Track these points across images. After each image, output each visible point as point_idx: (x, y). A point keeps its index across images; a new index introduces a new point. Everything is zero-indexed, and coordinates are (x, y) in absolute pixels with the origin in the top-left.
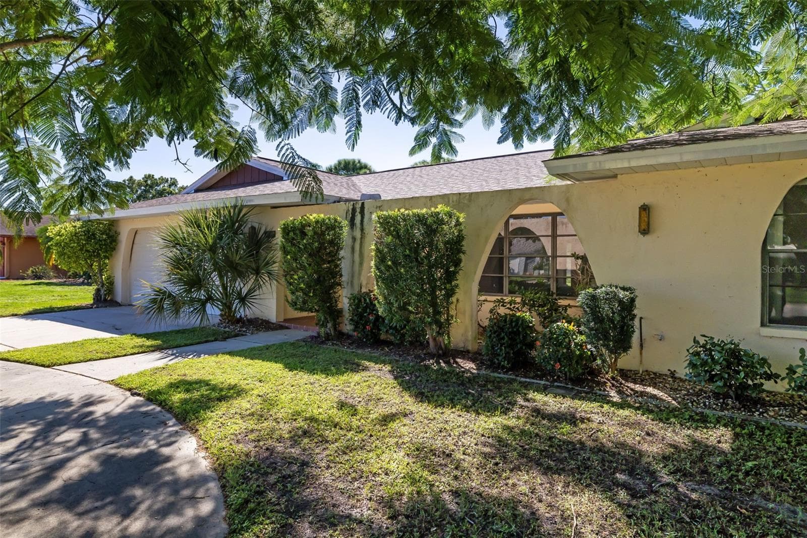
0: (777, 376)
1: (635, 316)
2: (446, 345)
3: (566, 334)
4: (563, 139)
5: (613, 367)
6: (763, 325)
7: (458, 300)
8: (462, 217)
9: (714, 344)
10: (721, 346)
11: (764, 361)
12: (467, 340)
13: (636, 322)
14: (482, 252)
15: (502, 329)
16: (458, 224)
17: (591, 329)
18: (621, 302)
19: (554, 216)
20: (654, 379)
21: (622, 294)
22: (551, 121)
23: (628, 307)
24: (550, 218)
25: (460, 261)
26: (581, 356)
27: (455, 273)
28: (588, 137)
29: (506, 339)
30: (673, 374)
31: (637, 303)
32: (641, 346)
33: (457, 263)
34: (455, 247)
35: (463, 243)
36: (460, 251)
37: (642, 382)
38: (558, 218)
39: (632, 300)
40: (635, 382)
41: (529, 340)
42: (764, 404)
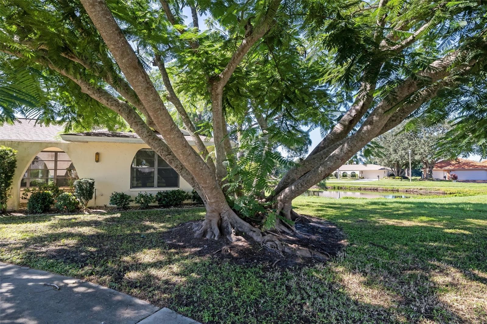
0: (133, 200)
1: (94, 188)
2: (4, 209)
3: (68, 196)
4: (68, 128)
5: (86, 205)
6: (131, 188)
7: (12, 188)
8: (16, 152)
9: (117, 194)
10: (119, 194)
11: (130, 197)
12: (14, 206)
13: (94, 190)
14: (25, 167)
15: (38, 198)
16: (14, 155)
17: (78, 193)
18: (90, 183)
19: (56, 153)
20: (100, 208)
21: (90, 181)
22: (63, 120)
23: (92, 185)
24: (54, 153)
25: (14, 171)
26: (74, 202)
27: (11, 176)
28: (77, 127)
29: (41, 201)
30: (105, 206)
31: (95, 184)
32: (95, 198)
33: (13, 172)
34: (12, 165)
35: (16, 163)
36: (14, 167)
37: (96, 209)
38: (58, 153)
39: (93, 183)
40: (93, 209)
41: (51, 200)
42: (130, 208)
